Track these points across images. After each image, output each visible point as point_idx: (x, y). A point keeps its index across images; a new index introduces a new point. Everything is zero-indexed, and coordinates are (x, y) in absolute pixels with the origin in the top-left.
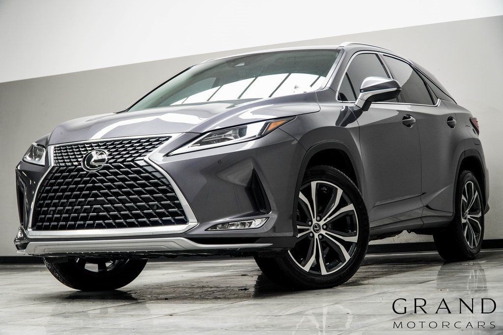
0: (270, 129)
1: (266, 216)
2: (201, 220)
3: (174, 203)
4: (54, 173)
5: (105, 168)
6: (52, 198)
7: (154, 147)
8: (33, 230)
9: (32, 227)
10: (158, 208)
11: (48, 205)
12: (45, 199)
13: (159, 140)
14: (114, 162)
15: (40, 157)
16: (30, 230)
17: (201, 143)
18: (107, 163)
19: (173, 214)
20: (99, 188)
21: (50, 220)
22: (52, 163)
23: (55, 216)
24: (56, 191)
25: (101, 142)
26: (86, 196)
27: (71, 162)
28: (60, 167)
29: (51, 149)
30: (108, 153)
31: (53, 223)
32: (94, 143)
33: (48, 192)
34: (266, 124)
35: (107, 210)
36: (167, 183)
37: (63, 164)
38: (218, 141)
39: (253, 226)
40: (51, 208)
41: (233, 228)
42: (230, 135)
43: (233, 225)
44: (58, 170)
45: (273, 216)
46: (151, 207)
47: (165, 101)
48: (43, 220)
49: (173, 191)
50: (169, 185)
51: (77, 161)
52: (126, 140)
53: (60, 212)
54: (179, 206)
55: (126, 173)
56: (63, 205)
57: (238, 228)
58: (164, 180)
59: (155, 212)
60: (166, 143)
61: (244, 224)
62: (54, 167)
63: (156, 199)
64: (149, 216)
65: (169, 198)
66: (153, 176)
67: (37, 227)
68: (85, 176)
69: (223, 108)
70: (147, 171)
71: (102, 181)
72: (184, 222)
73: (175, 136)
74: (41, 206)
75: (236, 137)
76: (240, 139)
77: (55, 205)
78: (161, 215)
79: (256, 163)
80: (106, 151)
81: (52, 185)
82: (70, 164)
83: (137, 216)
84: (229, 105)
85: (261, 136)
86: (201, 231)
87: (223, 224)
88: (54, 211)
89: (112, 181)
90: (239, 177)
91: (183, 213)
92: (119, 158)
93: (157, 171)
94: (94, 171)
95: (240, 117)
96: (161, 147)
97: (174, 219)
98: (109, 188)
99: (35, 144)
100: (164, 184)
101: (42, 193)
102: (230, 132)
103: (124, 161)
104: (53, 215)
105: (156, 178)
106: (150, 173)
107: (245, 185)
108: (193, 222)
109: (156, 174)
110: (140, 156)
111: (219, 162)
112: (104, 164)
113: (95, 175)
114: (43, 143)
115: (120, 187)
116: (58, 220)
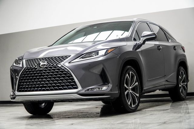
0: (109, 52)
1: (108, 85)
2: (83, 87)
3: (73, 81)
4: (26, 70)
5: (45, 68)
6: (25, 80)
7: (64, 60)
8: (18, 92)
9: (17, 91)
10: (66, 83)
11: (23, 82)
12: (22, 80)
13: (66, 57)
14: (49, 66)
15: (20, 64)
16: (16, 92)
17: (83, 58)
18: (46, 66)
19: (72, 85)
20: (44, 76)
21: (24, 88)
22: (25, 66)
23: (26, 86)
24: (26, 77)
25: (44, 58)
26: (38, 79)
27: (32, 65)
28: (28, 67)
29: (24, 61)
30: (46, 62)
31: (25, 89)
32: (41, 58)
33: (23, 77)
34: (107, 50)
35: (47, 84)
36: (70, 73)
37: (29, 67)
38: (89, 57)
39: (103, 89)
40: (25, 84)
41: (95, 90)
42: (93, 55)
43: (95, 89)
44: (27, 69)
45: (110, 85)
46: (64, 83)
47: (66, 42)
48: (21, 88)
49: (72, 76)
50: (70, 74)
51: (35, 65)
52: (53, 57)
53: (28, 85)
54: (75, 82)
55: (54, 70)
56: (29, 82)
57: (97, 90)
58: (68, 72)
59: (65, 85)
60: (69, 58)
61: (99, 89)
62: (25, 68)
63: (66, 79)
64: (63, 86)
65: (71, 79)
66: (64, 70)
67: (19, 91)
68: (38, 71)
69: (90, 44)
70: (62, 69)
71: (44, 73)
72: (77, 88)
73: (72, 55)
74: (21, 83)
75: (96, 55)
76: (97, 56)
77: (26, 82)
78: (68, 86)
79: (104, 65)
80: (46, 61)
81: (25, 74)
82: (32, 66)
83: (58, 86)
84: (92, 43)
85: (105, 55)
86: (83, 92)
87: (91, 89)
88: (26, 85)
89: (48, 73)
90: (97, 71)
91: (76, 85)
92: (51, 64)
93: (66, 69)
94: (41, 69)
95: (97, 48)
96: (67, 59)
97: (73, 87)
98: (47, 75)
99: (17, 59)
100: (69, 74)
101: (21, 78)
102: (94, 54)
103: (53, 65)
104: (25, 86)
105: (65, 71)
106: (63, 69)
107: (99, 73)
108: (80, 88)
109: (65, 70)
110: (59, 63)
111: (90, 65)
112: (45, 66)
113: (42, 71)
114: (21, 58)
115: (52, 75)
116: (27, 88)
